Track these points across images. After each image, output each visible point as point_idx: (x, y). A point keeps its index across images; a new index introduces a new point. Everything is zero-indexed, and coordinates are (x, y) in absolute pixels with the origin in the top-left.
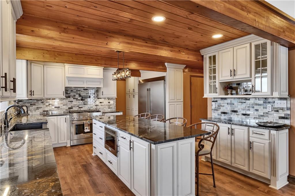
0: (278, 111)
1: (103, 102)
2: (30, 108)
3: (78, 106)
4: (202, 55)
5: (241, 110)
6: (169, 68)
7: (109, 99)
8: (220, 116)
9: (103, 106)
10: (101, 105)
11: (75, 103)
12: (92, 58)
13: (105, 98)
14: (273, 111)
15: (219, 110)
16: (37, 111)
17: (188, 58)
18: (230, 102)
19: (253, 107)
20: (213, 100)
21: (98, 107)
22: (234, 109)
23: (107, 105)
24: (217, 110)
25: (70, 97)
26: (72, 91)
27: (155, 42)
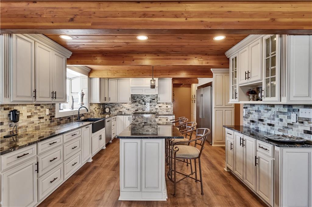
0: (302, 123)
1: (162, 107)
2: (112, 109)
3: (142, 109)
4: (228, 58)
5: (266, 119)
6: (215, 73)
7: (167, 103)
8: (249, 125)
9: (162, 109)
10: (160, 109)
11: (140, 107)
12: (140, 72)
13: (164, 103)
14: (298, 122)
15: (248, 118)
16: (115, 111)
17: (208, 63)
18: (257, 109)
19: (278, 117)
20: (244, 107)
21: (157, 110)
22: (261, 117)
23: (165, 109)
24: (247, 118)
25: (136, 102)
26: (138, 97)
27: (167, 54)
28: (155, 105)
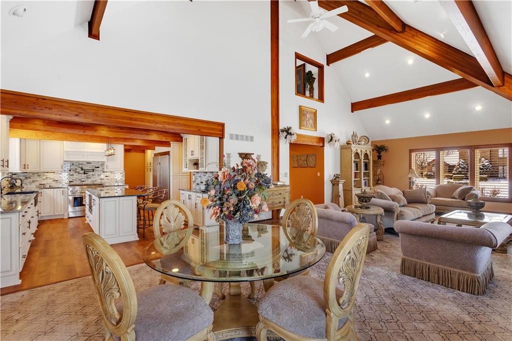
1: (109, 176)
2: (25, 181)
3: (80, 180)
9: (109, 180)
11: (77, 177)
13: (112, 172)
16: (32, 184)
18: (200, 176)
20: (193, 174)
23: (114, 179)
28: (100, 175)
